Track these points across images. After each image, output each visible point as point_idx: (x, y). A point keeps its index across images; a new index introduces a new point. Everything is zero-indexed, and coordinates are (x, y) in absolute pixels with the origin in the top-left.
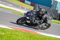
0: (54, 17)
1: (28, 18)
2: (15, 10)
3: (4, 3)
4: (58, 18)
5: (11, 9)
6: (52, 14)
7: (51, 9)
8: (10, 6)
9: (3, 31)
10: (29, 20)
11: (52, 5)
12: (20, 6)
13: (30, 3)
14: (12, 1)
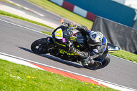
2: (49, 27)
3: (26, 8)
5: (40, 24)
7: (133, 31)
8: (40, 17)
9: (18, 71)
11: (135, 21)
12: (61, 19)
13: (84, 13)
14: (45, 7)
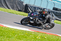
0: (20, 9)
1: (31, 18)
4: (24, 10)
6: (18, 5)
7: (17, 1)
10: (32, 20)
